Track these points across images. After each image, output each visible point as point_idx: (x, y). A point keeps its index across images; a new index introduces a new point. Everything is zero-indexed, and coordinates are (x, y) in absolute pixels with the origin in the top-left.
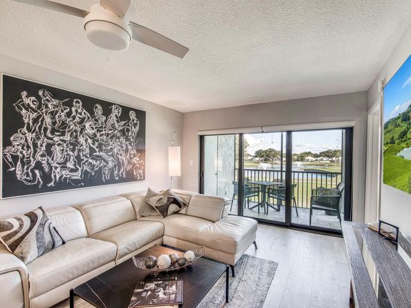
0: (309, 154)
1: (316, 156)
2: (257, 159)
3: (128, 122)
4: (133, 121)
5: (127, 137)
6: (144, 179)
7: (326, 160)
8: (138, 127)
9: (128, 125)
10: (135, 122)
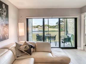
1: (41, 26)
3: (2, 10)
4: (4, 9)
5: (2, 17)
6: (8, 38)
8: (6, 13)
9: (2, 11)
10: (5, 10)
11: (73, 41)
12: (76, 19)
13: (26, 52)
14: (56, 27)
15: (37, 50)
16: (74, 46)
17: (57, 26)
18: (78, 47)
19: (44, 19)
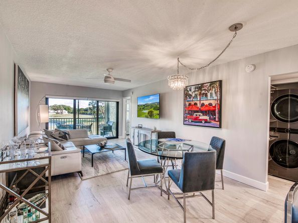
11: (114, 131)
12: (118, 103)
13: (61, 139)
14: (89, 112)
15: (71, 137)
16: (115, 135)
17: (90, 108)
18: (119, 136)
19: (75, 100)
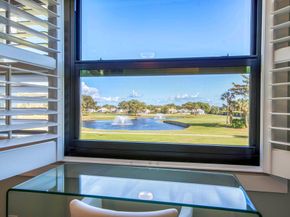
0: (171, 106)
1: (178, 108)
2: (121, 111)
7: (187, 112)
